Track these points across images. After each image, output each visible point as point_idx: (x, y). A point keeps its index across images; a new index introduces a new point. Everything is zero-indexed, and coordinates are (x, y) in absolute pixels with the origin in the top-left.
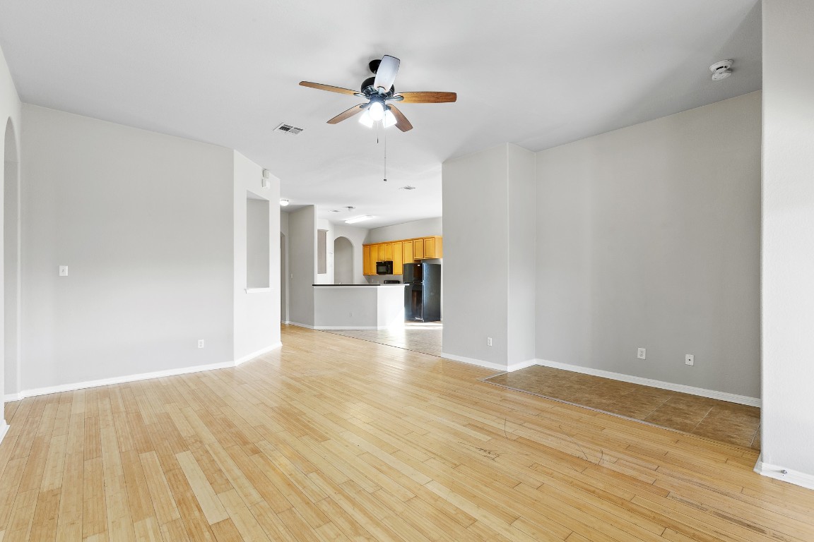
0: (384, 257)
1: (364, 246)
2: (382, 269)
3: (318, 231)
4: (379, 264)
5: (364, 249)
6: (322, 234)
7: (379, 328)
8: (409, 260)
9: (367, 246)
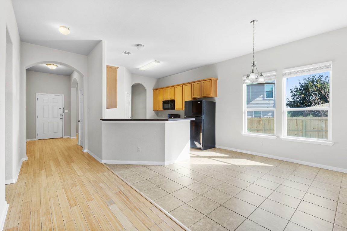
0: (168, 97)
1: (154, 90)
2: (167, 106)
3: (108, 67)
4: (165, 102)
5: (154, 92)
6: (112, 71)
7: (167, 163)
8: (189, 99)
9: (156, 90)
